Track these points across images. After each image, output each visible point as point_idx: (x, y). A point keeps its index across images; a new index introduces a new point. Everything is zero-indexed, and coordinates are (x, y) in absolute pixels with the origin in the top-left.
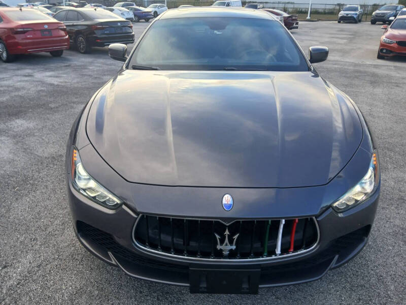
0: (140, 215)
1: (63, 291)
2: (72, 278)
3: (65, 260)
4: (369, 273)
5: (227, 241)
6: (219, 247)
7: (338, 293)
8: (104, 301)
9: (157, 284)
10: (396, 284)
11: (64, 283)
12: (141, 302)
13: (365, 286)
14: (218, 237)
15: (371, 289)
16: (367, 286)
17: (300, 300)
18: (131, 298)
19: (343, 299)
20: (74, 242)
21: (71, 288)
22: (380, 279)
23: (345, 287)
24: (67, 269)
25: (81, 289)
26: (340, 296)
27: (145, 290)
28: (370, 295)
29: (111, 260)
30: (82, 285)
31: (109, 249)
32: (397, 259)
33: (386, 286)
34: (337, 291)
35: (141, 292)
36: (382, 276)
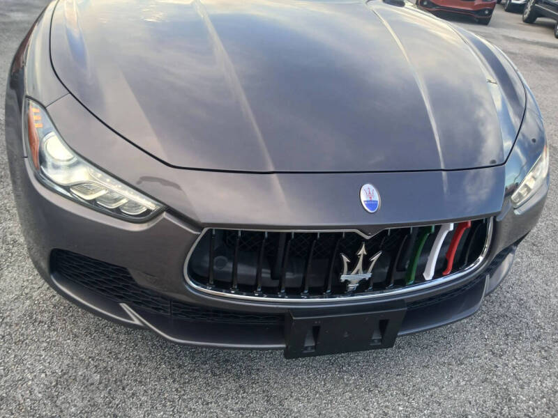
0: (205, 230)
1: (30, 383)
2: (41, 356)
3: (17, 324)
4: (505, 297)
5: (359, 266)
6: (343, 278)
7: (477, 329)
8: (116, 391)
9: (204, 349)
10: (542, 309)
11: (28, 368)
12: (185, 383)
13: (507, 316)
14: (346, 259)
15: (515, 319)
16: (509, 315)
17: (432, 346)
18: (166, 379)
19: (486, 337)
20: (27, 291)
21: (43, 375)
22: (521, 303)
23: (482, 320)
24: (27, 341)
25: (65, 374)
26: (481, 333)
27: (187, 361)
28: (517, 327)
29: (130, 319)
30: (64, 367)
31: (124, 298)
32: (532, 275)
33: (532, 313)
34: (476, 327)
35: (180, 366)
36: (522, 300)
